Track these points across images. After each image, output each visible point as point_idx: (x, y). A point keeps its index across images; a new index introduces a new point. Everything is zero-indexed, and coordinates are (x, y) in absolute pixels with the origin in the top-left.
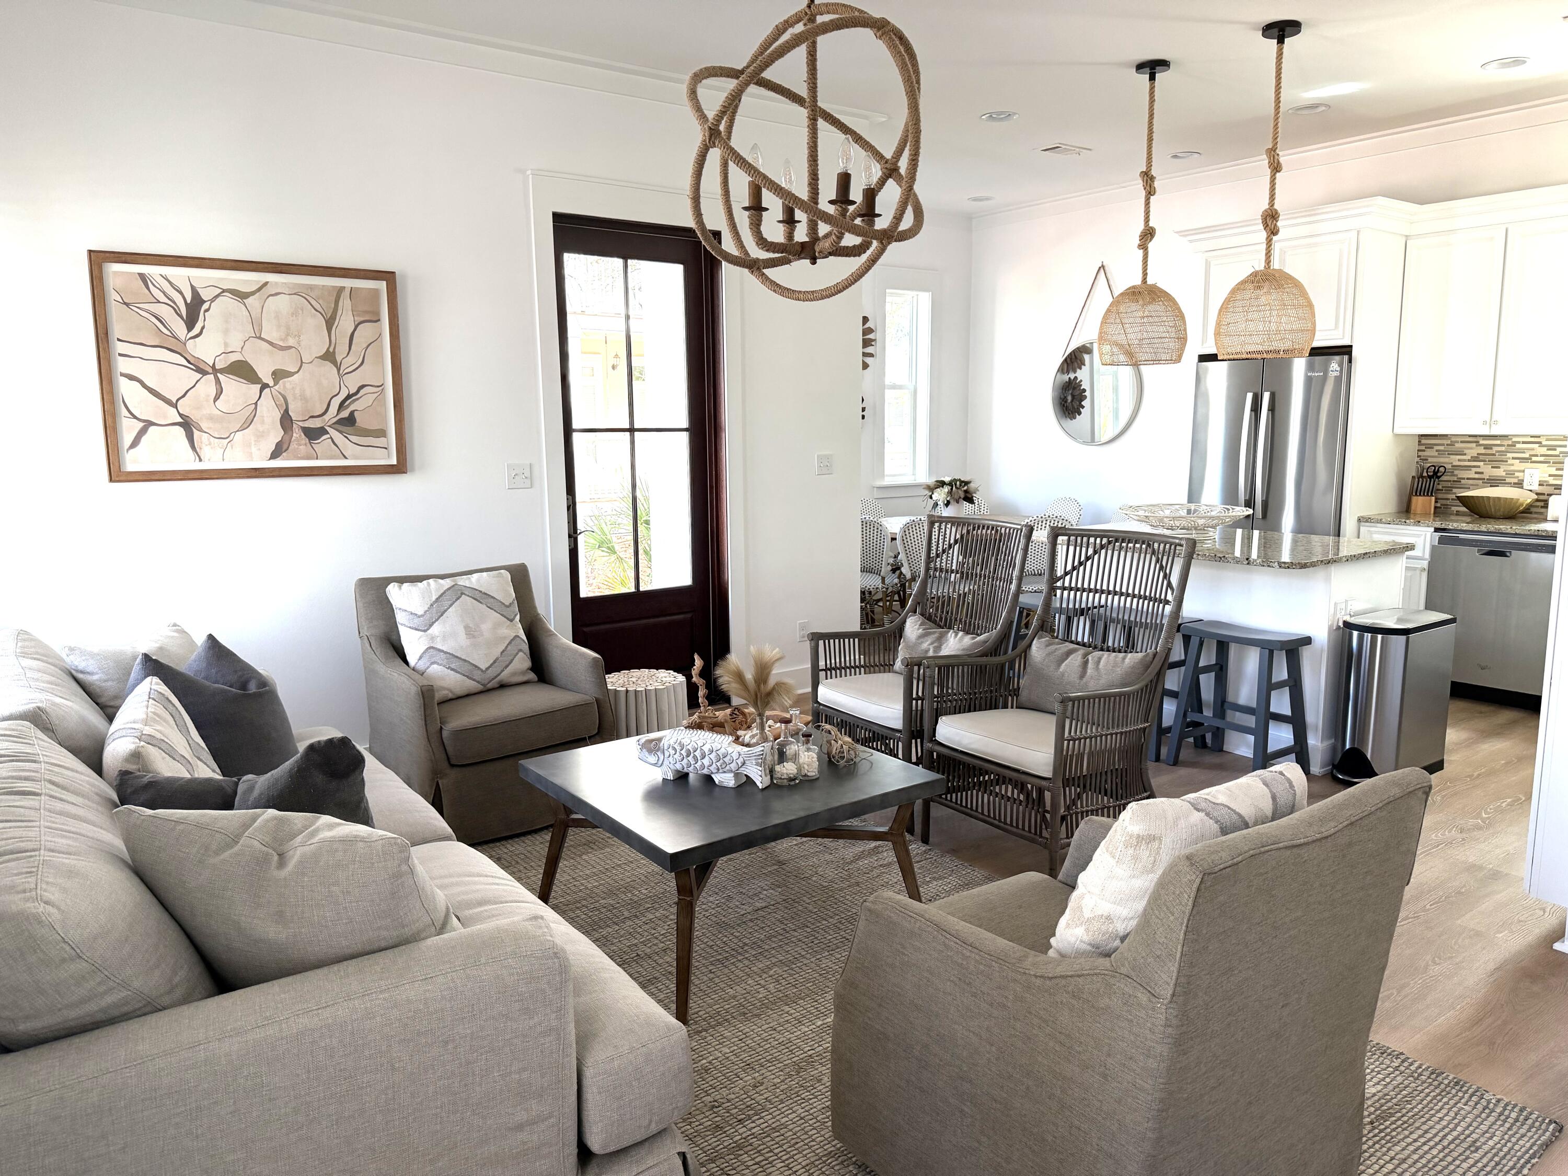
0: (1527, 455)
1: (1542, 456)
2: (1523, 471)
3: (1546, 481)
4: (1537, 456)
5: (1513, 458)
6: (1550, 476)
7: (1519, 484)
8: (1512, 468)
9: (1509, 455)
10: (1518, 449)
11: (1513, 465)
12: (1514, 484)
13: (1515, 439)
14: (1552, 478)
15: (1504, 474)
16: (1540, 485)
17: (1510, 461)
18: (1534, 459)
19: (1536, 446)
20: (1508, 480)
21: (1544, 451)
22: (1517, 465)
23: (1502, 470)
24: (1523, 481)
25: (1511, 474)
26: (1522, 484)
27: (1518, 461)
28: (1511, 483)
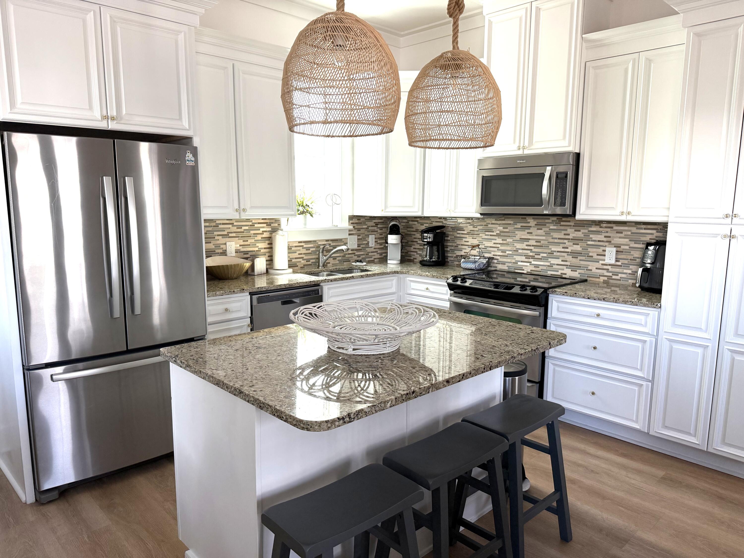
0: (225, 233)
1: (234, 232)
2: (225, 244)
3: (238, 250)
4: (232, 233)
5: (218, 235)
6: (240, 246)
7: (224, 253)
8: (218, 242)
9: (216, 233)
10: (220, 228)
11: (218, 240)
12: (221, 253)
13: (217, 222)
14: (241, 247)
15: (213, 247)
16: (236, 252)
17: (217, 238)
18: (230, 235)
19: (230, 226)
20: (217, 251)
21: (234, 229)
22: (221, 240)
23: (212, 244)
24: (226, 250)
25: (218, 246)
26: (225, 253)
27: (221, 237)
28: (218, 253)
